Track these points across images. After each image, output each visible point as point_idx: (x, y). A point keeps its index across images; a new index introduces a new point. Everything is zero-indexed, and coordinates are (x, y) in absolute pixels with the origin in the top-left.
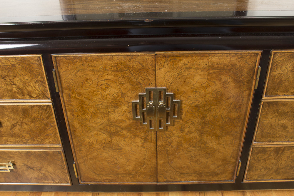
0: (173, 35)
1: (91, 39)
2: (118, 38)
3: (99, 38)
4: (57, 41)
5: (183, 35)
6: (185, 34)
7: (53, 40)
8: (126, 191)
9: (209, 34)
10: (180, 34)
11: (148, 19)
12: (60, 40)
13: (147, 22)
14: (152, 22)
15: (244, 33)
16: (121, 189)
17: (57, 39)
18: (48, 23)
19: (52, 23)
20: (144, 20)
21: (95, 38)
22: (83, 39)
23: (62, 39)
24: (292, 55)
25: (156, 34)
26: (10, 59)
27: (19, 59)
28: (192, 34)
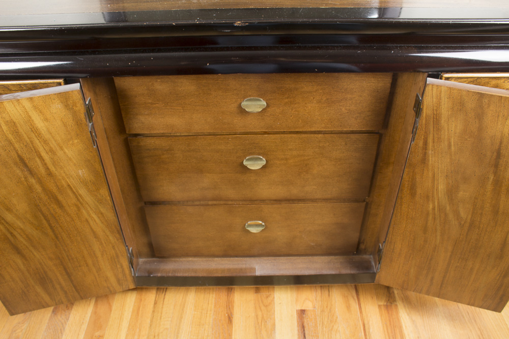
0: (282, 47)
1: (146, 52)
2: (190, 51)
3: (159, 51)
4: (90, 56)
5: (297, 47)
6: (302, 45)
7: (83, 55)
8: (209, 285)
9: (340, 46)
10: (294, 45)
11: (239, 21)
12: (94, 54)
13: (238, 26)
14: (247, 26)
15: (399, 45)
16: (200, 282)
17: (91, 53)
18: (72, 27)
19: (79, 27)
20: (233, 23)
21: (153, 51)
22: (132, 53)
23: (98, 54)
24: (473, 81)
25: (253, 46)
26: (12, 87)
27: (26, 87)
28: (313, 45)
